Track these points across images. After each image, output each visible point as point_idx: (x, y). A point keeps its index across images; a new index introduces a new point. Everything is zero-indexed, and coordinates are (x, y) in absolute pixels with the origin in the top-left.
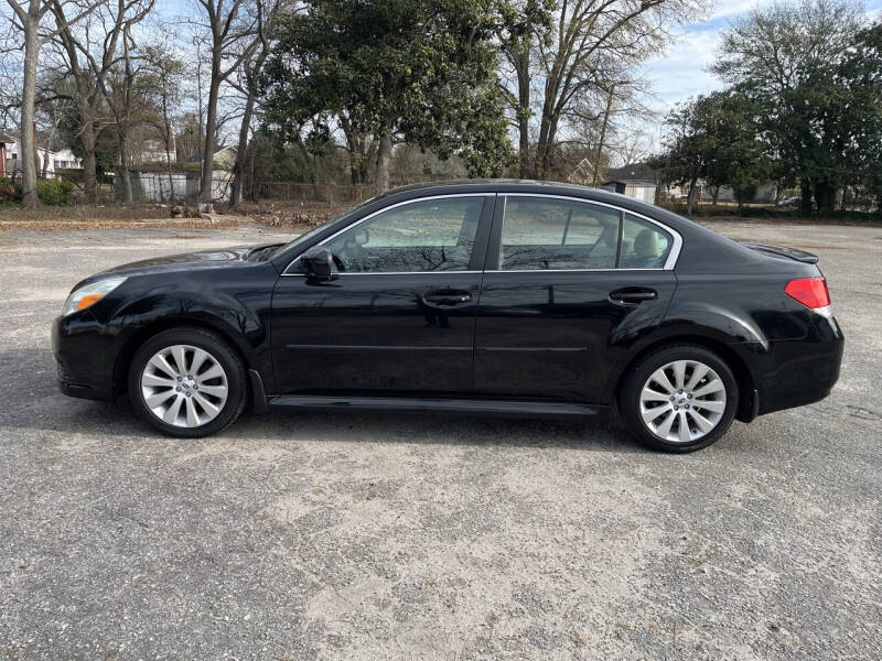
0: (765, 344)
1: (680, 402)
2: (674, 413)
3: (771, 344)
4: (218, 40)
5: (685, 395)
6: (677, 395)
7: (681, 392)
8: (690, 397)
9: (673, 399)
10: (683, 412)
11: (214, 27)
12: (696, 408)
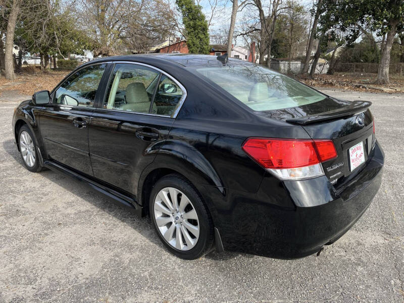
1: (176, 219)
2: (173, 226)
5: (179, 215)
6: (175, 213)
7: (177, 211)
8: (182, 217)
9: (173, 215)
10: (178, 227)
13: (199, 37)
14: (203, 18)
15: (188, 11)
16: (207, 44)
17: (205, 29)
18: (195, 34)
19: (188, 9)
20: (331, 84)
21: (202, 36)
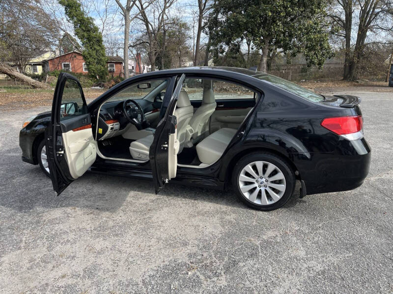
0: (308, 155)
1: (261, 183)
2: (258, 189)
3: (312, 155)
4: (201, 11)
5: (264, 180)
6: (260, 180)
7: (261, 178)
8: (267, 181)
9: (257, 181)
10: (263, 189)
11: (200, 6)
12: (270, 187)
13: (95, 49)
14: (96, 29)
15: (80, 23)
16: (103, 55)
17: (99, 41)
18: (90, 45)
19: (80, 21)
20: (226, 90)
21: (98, 48)
